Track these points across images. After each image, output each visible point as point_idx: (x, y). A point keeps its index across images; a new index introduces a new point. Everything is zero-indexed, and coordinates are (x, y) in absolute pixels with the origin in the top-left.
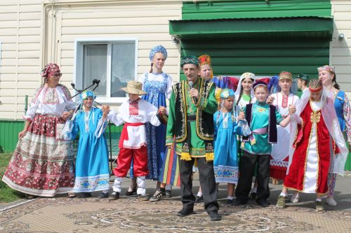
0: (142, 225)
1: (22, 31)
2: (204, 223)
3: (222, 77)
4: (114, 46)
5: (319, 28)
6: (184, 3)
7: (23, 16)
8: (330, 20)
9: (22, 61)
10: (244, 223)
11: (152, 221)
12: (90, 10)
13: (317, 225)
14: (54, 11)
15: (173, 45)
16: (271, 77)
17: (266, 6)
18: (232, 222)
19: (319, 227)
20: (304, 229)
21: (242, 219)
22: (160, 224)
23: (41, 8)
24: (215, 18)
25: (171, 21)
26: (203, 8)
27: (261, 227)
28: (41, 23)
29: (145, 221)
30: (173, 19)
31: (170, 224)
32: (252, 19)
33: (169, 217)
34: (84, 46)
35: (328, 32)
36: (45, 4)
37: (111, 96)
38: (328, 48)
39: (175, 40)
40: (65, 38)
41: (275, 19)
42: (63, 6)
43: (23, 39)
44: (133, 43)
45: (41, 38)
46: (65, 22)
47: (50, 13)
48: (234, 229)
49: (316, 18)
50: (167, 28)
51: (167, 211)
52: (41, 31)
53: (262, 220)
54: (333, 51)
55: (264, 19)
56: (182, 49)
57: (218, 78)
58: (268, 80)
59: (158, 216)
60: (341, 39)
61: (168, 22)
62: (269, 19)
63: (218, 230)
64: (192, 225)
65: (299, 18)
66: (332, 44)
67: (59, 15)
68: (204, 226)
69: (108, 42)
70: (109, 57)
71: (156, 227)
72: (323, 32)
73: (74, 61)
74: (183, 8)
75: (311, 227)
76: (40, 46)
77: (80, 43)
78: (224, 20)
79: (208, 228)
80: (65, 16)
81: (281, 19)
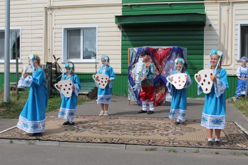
0: (102, 130)
1: (33, 23)
2: (136, 129)
3: (145, 47)
4: (85, 31)
5: (198, 19)
6: (123, 6)
7: (33, 14)
8: (204, 15)
9: (33, 40)
10: (158, 128)
11: (108, 128)
12: (71, 11)
13: (197, 129)
14: (51, 12)
15: (118, 29)
16: (172, 47)
17: (169, 7)
18: (151, 128)
19: (199, 130)
20: (190, 131)
21: (157, 126)
22: (112, 129)
23: (43, 10)
24: (141, 14)
25: (116, 16)
26: (134, 8)
27: (167, 131)
28: (43, 18)
29: (104, 128)
30: (117, 15)
31: (117, 130)
32: (161, 15)
33: (117, 126)
34: (68, 31)
35: (203, 22)
36: (45, 8)
37: (83, 58)
38: (203, 30)
39: (118, 26)
40: (57, 26)
41: (174, 15)
42: (56, 8)
43: (33, 27)
44: (95, 28)
45: (43, 27)
46: (57, 18)
47: (48, 13)
48: (153, 132)
49: (197, 14)
50: (114, 20)
51: (116, 123)
52: (43, 22)
53: (168, 127)
54: (206, 32)
55: (168, 15)
56: (122, 32)
57: (143, 48)
58: (171, 48)
59: (111, 125)
60: (210, 25)
61: (114, 17)
62: (171, 15)
63: (144, 133)
64: (130, 130)
65: (187, 14)
66: (205, 28)
67: (53, 14)
68: (136, 130)
69: (81, 28)
70: (82, 37)
71: (110, 131)
72: (200, 22)
73: (62, 39)
74: (122, 9)
75: (194, 130)
76: (43, 31)
77: (65, 29)
78: (146, 15)
79: (138, 131)
80: (57, 14)
81: (177, 14)
